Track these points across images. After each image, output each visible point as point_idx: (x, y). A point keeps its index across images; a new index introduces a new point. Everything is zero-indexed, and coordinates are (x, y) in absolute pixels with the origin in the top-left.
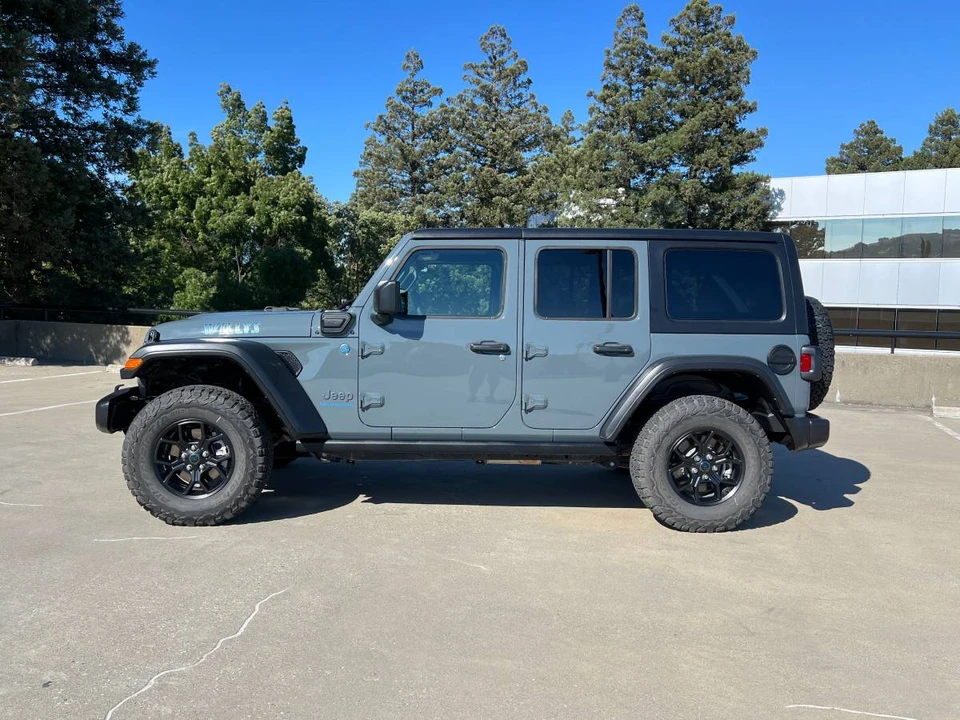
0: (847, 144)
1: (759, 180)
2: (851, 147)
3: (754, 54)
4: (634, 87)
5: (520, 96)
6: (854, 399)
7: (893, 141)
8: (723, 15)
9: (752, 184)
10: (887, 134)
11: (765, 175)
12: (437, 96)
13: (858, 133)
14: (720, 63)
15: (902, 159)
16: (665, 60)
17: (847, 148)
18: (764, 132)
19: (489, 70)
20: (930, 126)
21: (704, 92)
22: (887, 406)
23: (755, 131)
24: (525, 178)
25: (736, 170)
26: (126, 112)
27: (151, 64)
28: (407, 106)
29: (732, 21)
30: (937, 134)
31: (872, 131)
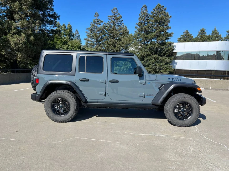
0: (182, 35)
1: (171, 43)
2: (183, 36)
3: (171, 17)
4: (145, 23)
5: (120, 23)
6: (213, 88)
7: (191, 34)
8: (164, 8)
9: (170, 44)
10: (190, 33)
11: (173, 42)
12: (102, 23)
13: (184, 33)
14: (163, 18)
15: (193, 39)
16: (152, 17)
17: (182, 36)
18: (173, 33)
19: (114, 18)
20: (199, 32)
21: (160, 24)
22: (220, 89)
23: (171, 33)
24: (122, 42)
25: (166, 41)
26: (54, 27)
27: (58, 17)
28: (95, 25)
29: (166, 9)
30: (200, 34)
31: (187, 32)
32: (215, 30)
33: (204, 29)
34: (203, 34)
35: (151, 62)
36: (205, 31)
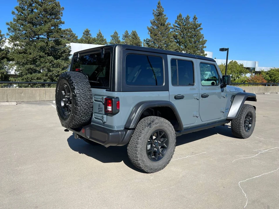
32: (100, 33)
33: (89, 30)
34: (88, 36)
35: (45, 67)
36: (90, 33)
